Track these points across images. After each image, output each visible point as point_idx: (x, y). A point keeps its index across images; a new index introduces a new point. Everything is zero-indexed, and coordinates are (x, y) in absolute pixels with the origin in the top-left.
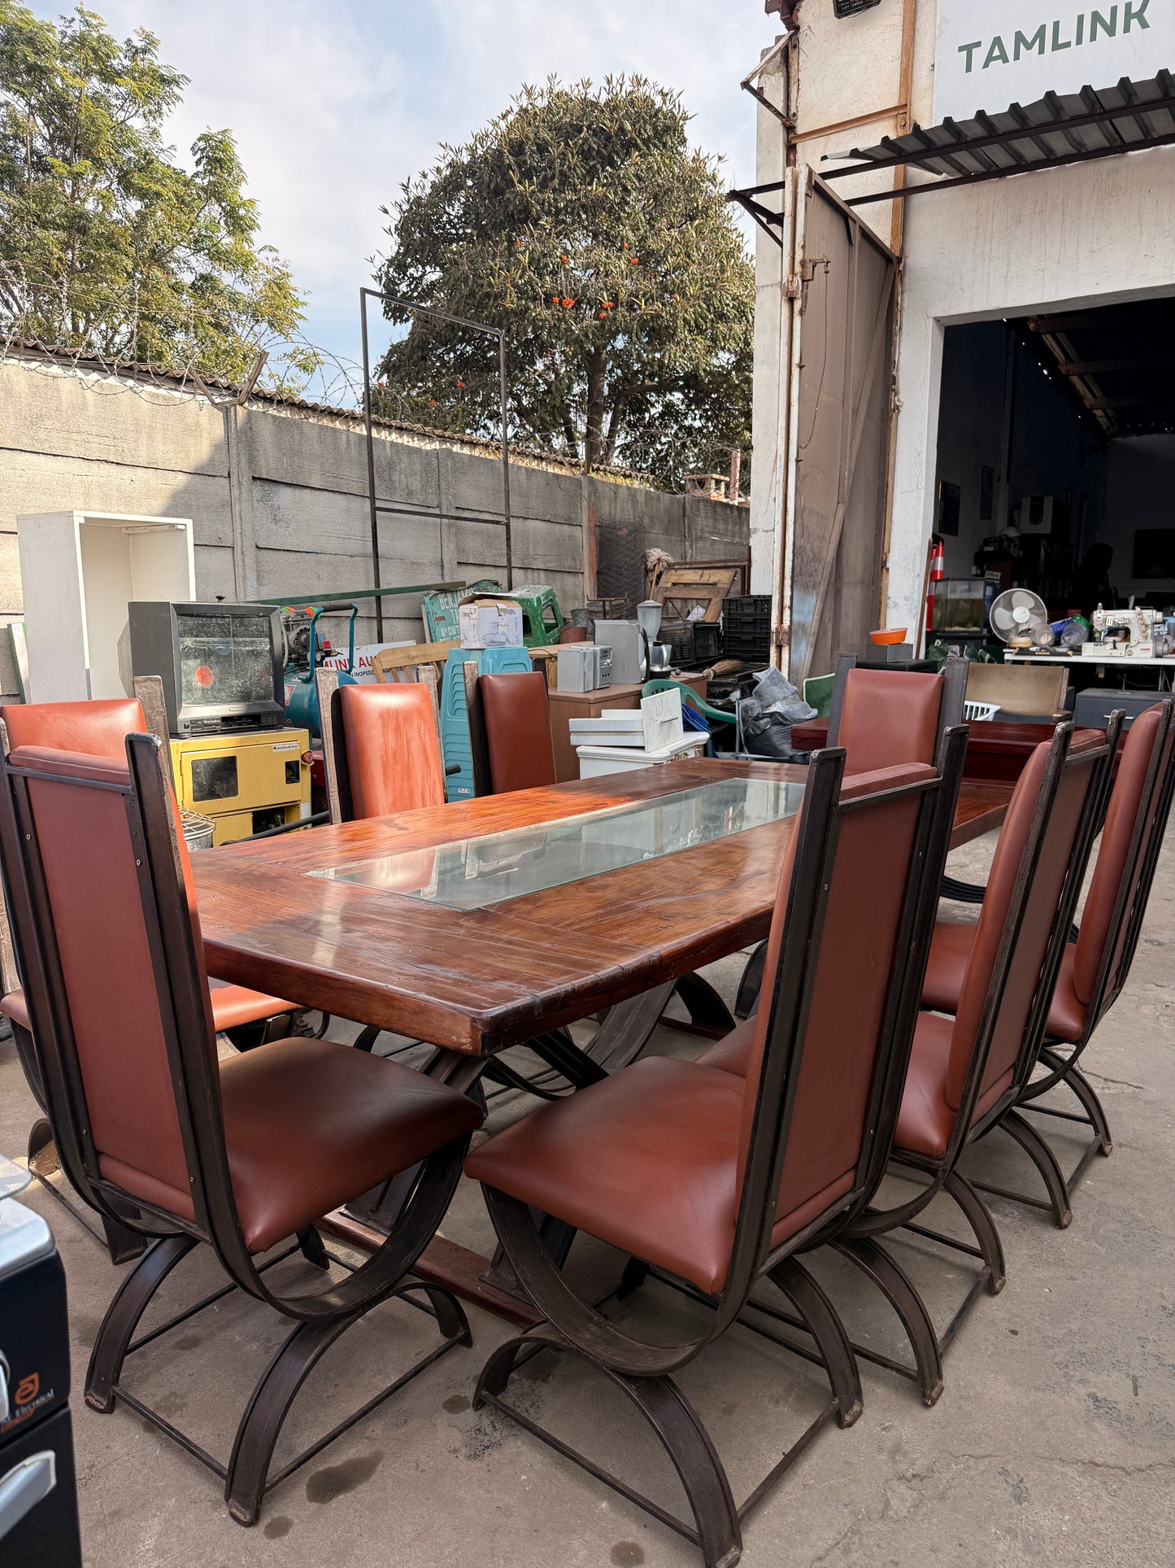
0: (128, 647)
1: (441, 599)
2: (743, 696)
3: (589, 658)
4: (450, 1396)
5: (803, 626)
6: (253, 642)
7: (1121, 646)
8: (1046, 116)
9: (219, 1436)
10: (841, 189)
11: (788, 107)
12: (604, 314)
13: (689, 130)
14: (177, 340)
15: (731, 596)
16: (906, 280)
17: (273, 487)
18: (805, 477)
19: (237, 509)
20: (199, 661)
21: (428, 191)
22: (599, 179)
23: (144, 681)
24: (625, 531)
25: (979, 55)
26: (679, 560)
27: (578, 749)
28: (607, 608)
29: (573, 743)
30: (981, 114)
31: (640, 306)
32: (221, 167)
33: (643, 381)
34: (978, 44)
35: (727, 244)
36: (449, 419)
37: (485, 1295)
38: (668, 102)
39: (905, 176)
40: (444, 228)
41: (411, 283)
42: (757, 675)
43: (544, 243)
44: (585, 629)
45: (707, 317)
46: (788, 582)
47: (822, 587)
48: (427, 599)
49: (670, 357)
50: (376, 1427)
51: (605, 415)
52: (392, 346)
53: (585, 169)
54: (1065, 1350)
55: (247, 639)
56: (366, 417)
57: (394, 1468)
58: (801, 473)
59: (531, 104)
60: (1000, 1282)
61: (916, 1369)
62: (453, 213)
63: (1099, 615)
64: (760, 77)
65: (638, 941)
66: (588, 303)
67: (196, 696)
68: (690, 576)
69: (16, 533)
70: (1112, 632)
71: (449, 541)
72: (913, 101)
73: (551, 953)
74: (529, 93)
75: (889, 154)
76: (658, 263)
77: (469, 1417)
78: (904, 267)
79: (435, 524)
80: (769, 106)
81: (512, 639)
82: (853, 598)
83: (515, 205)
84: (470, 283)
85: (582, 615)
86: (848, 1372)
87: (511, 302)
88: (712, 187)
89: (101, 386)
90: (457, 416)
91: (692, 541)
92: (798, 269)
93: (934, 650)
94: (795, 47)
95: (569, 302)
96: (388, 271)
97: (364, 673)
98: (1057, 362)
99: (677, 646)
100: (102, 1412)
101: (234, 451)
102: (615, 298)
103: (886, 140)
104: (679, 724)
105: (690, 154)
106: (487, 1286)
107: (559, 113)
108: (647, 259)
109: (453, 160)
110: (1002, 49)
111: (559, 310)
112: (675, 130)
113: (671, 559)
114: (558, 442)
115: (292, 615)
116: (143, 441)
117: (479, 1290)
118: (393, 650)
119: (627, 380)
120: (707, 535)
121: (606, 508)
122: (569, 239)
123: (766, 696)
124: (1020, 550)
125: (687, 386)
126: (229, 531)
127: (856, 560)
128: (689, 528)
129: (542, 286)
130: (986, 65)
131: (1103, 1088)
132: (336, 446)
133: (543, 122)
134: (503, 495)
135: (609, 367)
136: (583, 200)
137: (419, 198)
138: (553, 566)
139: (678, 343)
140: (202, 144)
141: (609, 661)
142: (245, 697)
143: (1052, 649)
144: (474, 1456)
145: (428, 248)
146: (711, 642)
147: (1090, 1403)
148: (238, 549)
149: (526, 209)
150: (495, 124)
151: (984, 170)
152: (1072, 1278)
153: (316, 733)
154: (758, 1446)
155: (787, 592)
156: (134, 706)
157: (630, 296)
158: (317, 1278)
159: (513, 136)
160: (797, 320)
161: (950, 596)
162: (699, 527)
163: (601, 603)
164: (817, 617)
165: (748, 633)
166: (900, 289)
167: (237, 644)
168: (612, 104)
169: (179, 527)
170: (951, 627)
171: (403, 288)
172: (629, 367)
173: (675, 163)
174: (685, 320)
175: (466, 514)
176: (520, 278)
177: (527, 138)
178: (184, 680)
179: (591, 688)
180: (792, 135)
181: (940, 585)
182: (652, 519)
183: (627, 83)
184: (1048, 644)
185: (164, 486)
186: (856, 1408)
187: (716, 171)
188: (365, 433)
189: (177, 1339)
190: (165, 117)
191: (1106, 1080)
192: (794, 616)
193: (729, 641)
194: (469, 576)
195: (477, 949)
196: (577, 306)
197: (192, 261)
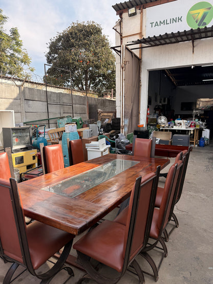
0: (2, 136)
1: (60, 120)
2: (116, 138)
3: (89, 132)
7: (180, 126)
8: (165, 37)
10: (130, 47)
11: (121, 32)
12: (88, 64)
13: (102, 31)
15: (113, 118)
16: (142, 63)
17: (28, 101)
19: (22, 105)
20: (16, 138)
21: (55, 40)
22: (86, 39)
24: (94, 106)
25: (154, 25)
27: (87, 149)
30: (155, 36)
31: (94, 62)
32: (15, 34)
33: (95, 75)
34: (154, 23)
36: (60, 82)
37: (76, 265)
38: (98, 26)
39: (142, 45)
40: (58, 47)
41: (52, 57)
42: (119, 134)
43: (77, 51)
44: (87, 125)
45: (106, 64)
46: (123, 117)
47: (129, 118)
48: (58, 120)
49: (100, 71)
51: (88, 81)
53: (84, 38)
54: (179, 267)
55: (25, 133)
58: (125, 98)
59: (74, 25)
60: (167, 254)
61: (154, 275)
62: (60, 44)
63: (176, 121)
64: (116, 27)
66: (85, 62)
67: (15, 144)
68: (106, 114)
70: (178, 124)
71: (62, 109)
72: (143, 32)
73: (88, 209)
74: (73, 23)
75: (139, 42)
76: (97, 54)
78: (142, 61)
79: (59, 106)
80: (117, 32)
81: (75, 131)
82: (134, 119)
83: (71, 44)
84: (63, 58)
85: (87, 122)
86: (142, 276)
87: (71, 61)
91: (105, 107)
92: (124, 62)
93: (148, 127)
94: (122, 21)
95: (81, 61)
96: (48, 55)
98: (168, 74)
99: (104, 128)
101: (21, 94)
102: (90, 61)
103: (138, 40)
104: (105, 144)
105: (103, 35)
106: (76, 263)
107: (79, 27)
108: (95, 54)
109: (59, 35)
110: (158, 24)
111: (80, 63)
112: (100, 31)
113: (102, 111)
114: (80, 86)
115: (33, 127)
116: (3, 93)
118: (52, 130)
119: (92, 75)
120: (108, 106)
121: (90, 102)
122: (81, 50)
123: (121, 138)
124: (162, 107)
125: (103, 76)
126: (20, 109)
128: (105, 104)
129: (77, 58)
131: (182, 213)
132: (40, 93)
133: (76, 29)
134: (71, 100)
135: (89, 73)
136: (83, 43)
137: (53, 42)
138: (81, 112)
139: (101, 69)
140: (12, 30)
141: (92, 132)
142: (25, 144)
143: (168, 127)
146: (110, 127)
147: (183, 278)
148: (22, 112)
149: (73, 44)
150: (67, 29)
151: (155, 45)
152: (179, 253)
153: (39, 150)
155: (123, 119)
157: (92, 60)
159: (70, 31)
160: (124, 71)
161: (151, 118)
162: (107, 104)
163: (90, 120)
164: (128, 123)
165: (116, 125)
166: (141, 65)
167: (23, 134)
168: (88, 26)
169: (11, 112)
170: (151, 123)
172: (93, 73)
173: (100, 37)
174: (102, 65)
175: (65, 104)
176: (72, 57)
177: (73, 32)
178: (13, 141)
179: (89, 137)
180: (122, 37)
181: (149, 116)
182: (98, 103)
183: (91, 22)
187: (107, 38)
188: (45, 90)
190: (4, 24)
191: (182, 211)
192: (125, 124)
193: (113, 126)
194: (66, 115)
195: (75, 209)
196: (83, 62)
197: (10, 51)
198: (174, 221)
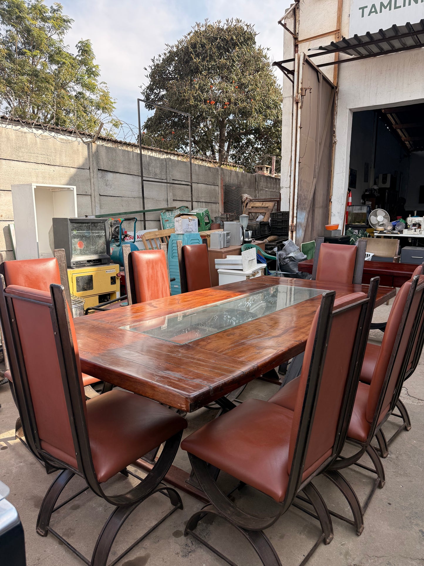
0: (52, 234)
1: (167, 213)
2: (278, 250)
3: (222, 236)
4: (175, 530)
5: (300, 224)
6: (98, 232)
7: (418, 230)
8: (393, 34)
9: (87, 547)
10: (316, 61)
11: (295, 31)
12: (225, 107)
13: (257, 39)
14: (70, 116)
15: (273, 212)
16: (339, 95)
17: (106, 173)
18: (302, 168)
19: (92, 181)
20: (79, 239)
21: (161, 61)
22: (224, 57)
23: (58, 251)
24: (234, 188)
25: (367, 11)
26: (254, 198)
27: (218, 270)
28: (228, 216)
29: (216, 268)
30: (368, 33)
31: (239, 104)
32: (87, 53)
33: (239, 131)
34: (366, 7)
35: (270, 81)
36: (169, 145)
37: (188, 489)
38: (249, 28)
39: (339, 56)
40: (167, 75)
41: (155, 95)
42: (284, 242)
43: (204, 80)
44: (220, 224)
45: (263, 108)
46: (295, 208)
47: (308, 209)
48: (162, 213)
49: (250, 122)
50: (147, 543)
51: (225, 143)
52: (148, 118)
53: (219, 53)
54: (409, 511)
55: (96, 231)
56: (140, 146)
57: (154, 561)
58: (300, 167)
59: (199, 30)
60: (383, 483)
61: (354, 521)
62: (170, 70)
63: (409, 219)
64: (285, 19)
65: (248, 359)
66: (220, 103)
67: (77, 252)
68: (258, 204)
69: (11, 191)
70: (414, 225)
71: (170, 192)
72: (342, 28)
73: (215, 365)
74: (198, 25)
75: (334, 48)
76: (245, 88)
77: (183, 539)
78: (338, 90)
79: (165, 186)
80: (288, 30)
81: (194, 230)
82: (319, 212)
83: (193, 67)
84: (177, 95)
85: (219, 219)
86: (328, 522)
87: (192, 102)
88: (265, 60)
89: (42, 136)
90: (172, 144)
91: (258, 191)
92: (300, 91)
93: (348, 232)
94: (298, 8)
95: (213, 102)
96: (147, 91)
97: (139, 241)
98: (392, 124)
99: (254, 231)
100: (42, 536)
101: (91, 159)
102: (230, 101)
103: (332, 43)
104: (256, 261)
105: (257, 48)
106: (189, 485)
107: (209, 33)
108: (241, 86)
109: (170, 50)
110: (375, 9)
111: (209, 105)
112: (251, 39)
113: (251, 198)
114: (208, 153)
115: (113, 221)
116: (58, 156)
117: (185, 486)
118: (150, 233)
119: (234, 131)
120: (264, 188)
121: (227, 179)
122: (213, 79)
123: (288, 250)
124: (378, 193)
125: (256, 132)
126: (89, 189)
127: (320, 199)
128: (258, 186)
129: (203, 97)
130: (369, 15)
131: (418, 403)
132: (129, 157)
133: (203, 36)
134: (190, 175)
135: (227, 126)
136: (218, 65)
137: (158, 64)
138: (208, 200)
139: (253, 117)
140: (80, 45)
141: (229, 237)
142: (96, 253)
143: (392, 232)
144: (185, 556)
145: (161, 82)
146: (266, 229)
147: (420, 534)
148: (93, 196)
149: (197, 68)
150: (186, 37)
151: (368, 54)
152: (410, 481)
153: (122, 265)
154: (294, 552)
155: (295, 211)
156: (54, 260)
157: (235, 100)
158: (124, 480)
159: (192, 41)
160: (299, 110)
161: (354, 212)
162: (261, 186)
163: (226, 215)
164: (306, 220)
165: (280, 226)
166: (336, 98)
167: (93, 233)
168: (228, 29)
169: (71, 189)
170: (355, 223)
171: (152, 97)
172: (235, 126)
173: (251, 51)
174: (255, 109)
175: (176, 182)
176: (195, 93)
177: (198, 42)
178: (73, 246)
179: (223, 247)
180: (297, 41)
181: (350, 207)
182: (244, 183)
183: (234, 21)
184: (390, 230)
185: (65, 173)
186: (331, 536)
187: (267, 54)
188: (139, 152)
189: (71, 505)
190: (65, 34)
191: (418, 399)
192: (298, 220)
193: (273, 229)
194: (178, 204)
195: (186, 363)
196: (216, 104)
197: (75, 87)
198: (402, 417)
